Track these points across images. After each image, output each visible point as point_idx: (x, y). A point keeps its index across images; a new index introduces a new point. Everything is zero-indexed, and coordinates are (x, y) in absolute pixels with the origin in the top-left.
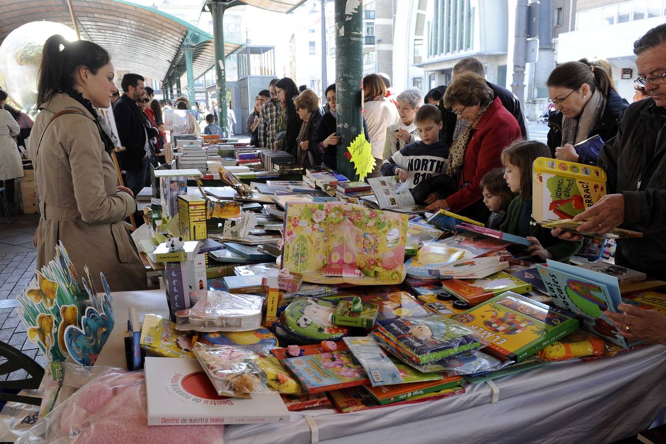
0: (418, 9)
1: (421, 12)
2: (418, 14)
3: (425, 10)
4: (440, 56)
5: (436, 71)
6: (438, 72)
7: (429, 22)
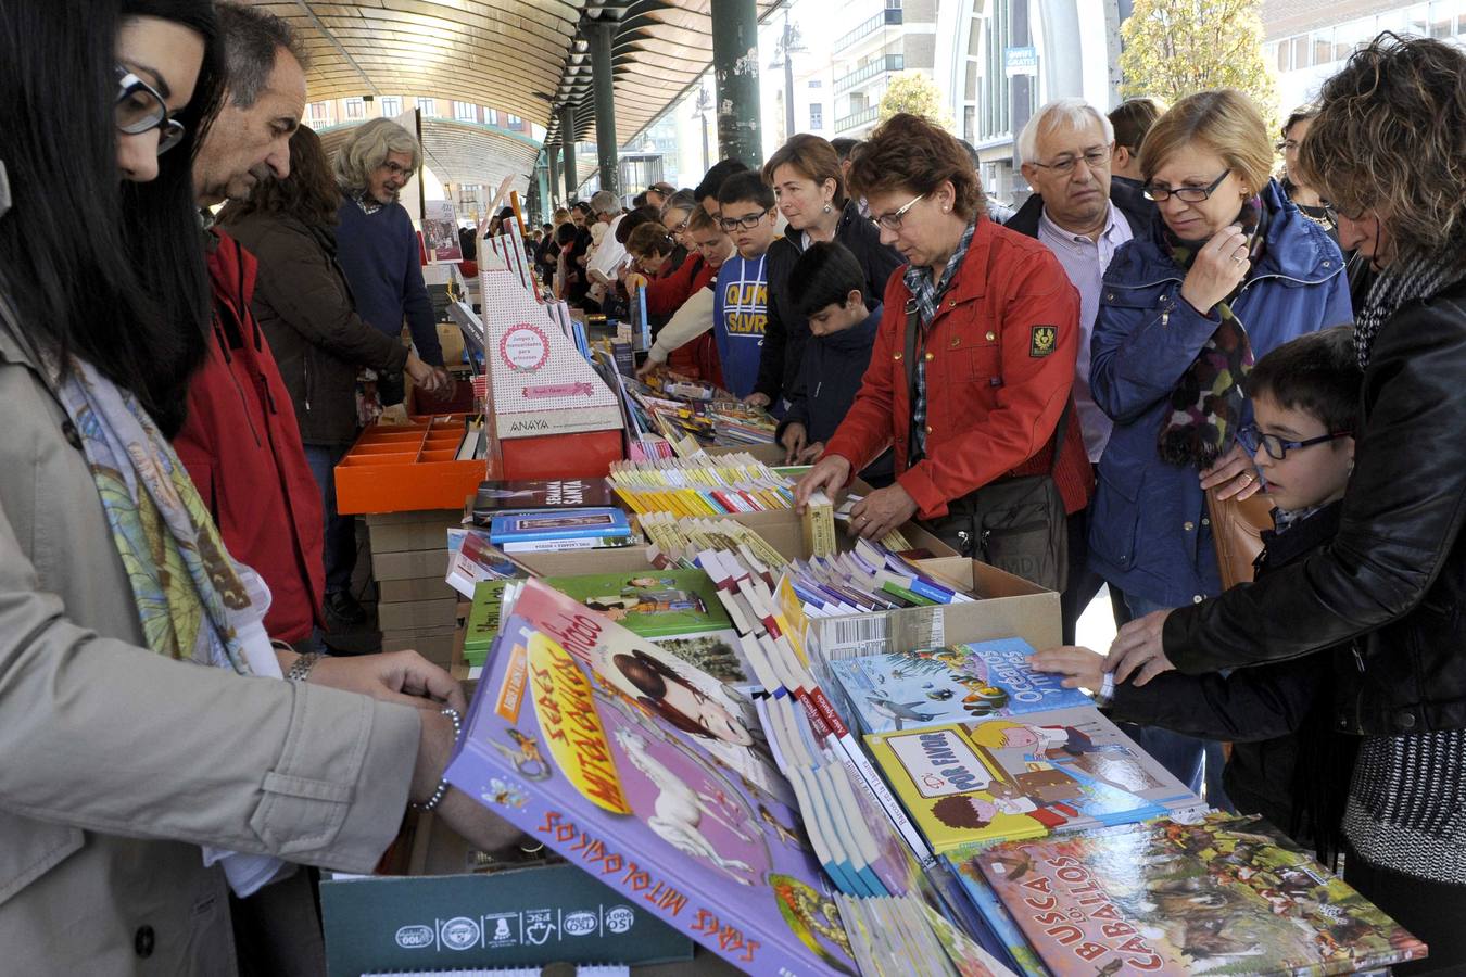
0: (969, 53)
1: (971, 58)
2: (968, 62)
3: (976, 55)
4: (996, 136)
5: (996, 161)
6: (1000, 164)
7: (980, 79)
